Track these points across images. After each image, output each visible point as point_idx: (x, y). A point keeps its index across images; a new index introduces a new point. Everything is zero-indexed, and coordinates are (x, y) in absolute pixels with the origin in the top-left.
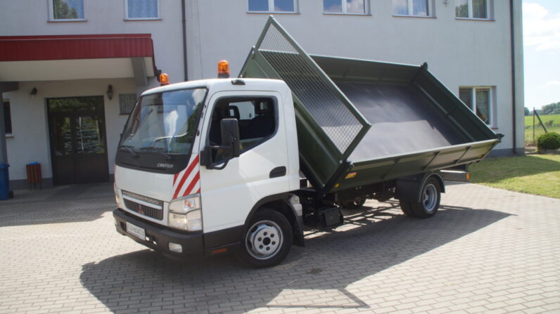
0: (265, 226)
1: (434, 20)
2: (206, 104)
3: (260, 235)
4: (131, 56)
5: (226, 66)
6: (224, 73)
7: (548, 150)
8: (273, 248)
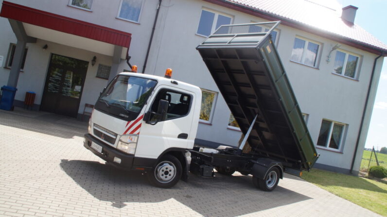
0: (168, 164)
1: (317, 71)
2: (155, 89)
3: (164, 168)
4: (115, 44)
5: (171, 72)
6: (168, 76)
7: (375, 178)
8: (169, 178)
